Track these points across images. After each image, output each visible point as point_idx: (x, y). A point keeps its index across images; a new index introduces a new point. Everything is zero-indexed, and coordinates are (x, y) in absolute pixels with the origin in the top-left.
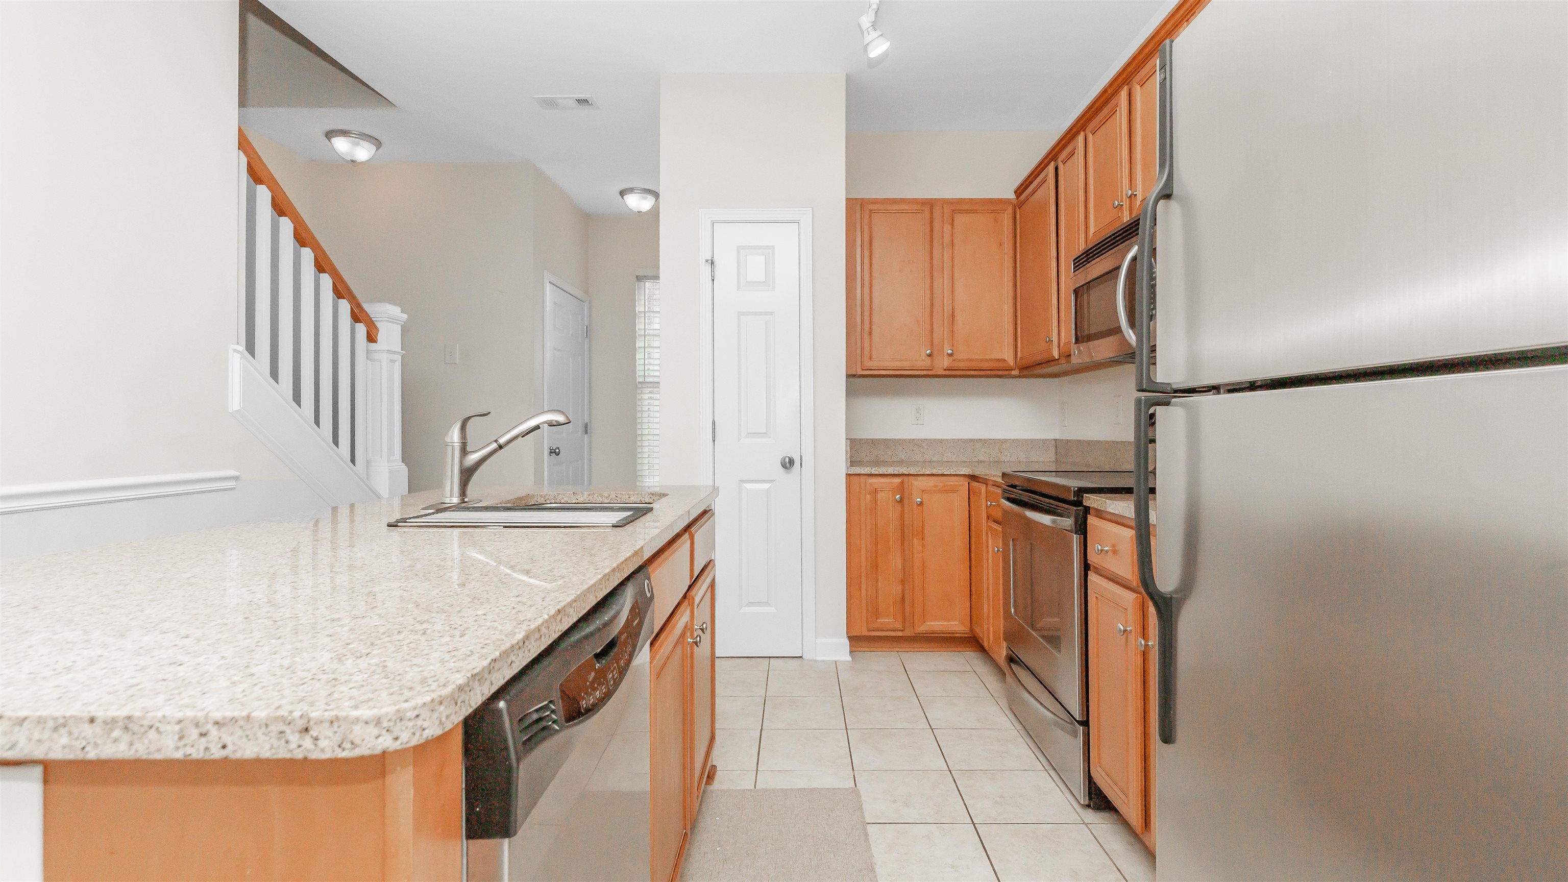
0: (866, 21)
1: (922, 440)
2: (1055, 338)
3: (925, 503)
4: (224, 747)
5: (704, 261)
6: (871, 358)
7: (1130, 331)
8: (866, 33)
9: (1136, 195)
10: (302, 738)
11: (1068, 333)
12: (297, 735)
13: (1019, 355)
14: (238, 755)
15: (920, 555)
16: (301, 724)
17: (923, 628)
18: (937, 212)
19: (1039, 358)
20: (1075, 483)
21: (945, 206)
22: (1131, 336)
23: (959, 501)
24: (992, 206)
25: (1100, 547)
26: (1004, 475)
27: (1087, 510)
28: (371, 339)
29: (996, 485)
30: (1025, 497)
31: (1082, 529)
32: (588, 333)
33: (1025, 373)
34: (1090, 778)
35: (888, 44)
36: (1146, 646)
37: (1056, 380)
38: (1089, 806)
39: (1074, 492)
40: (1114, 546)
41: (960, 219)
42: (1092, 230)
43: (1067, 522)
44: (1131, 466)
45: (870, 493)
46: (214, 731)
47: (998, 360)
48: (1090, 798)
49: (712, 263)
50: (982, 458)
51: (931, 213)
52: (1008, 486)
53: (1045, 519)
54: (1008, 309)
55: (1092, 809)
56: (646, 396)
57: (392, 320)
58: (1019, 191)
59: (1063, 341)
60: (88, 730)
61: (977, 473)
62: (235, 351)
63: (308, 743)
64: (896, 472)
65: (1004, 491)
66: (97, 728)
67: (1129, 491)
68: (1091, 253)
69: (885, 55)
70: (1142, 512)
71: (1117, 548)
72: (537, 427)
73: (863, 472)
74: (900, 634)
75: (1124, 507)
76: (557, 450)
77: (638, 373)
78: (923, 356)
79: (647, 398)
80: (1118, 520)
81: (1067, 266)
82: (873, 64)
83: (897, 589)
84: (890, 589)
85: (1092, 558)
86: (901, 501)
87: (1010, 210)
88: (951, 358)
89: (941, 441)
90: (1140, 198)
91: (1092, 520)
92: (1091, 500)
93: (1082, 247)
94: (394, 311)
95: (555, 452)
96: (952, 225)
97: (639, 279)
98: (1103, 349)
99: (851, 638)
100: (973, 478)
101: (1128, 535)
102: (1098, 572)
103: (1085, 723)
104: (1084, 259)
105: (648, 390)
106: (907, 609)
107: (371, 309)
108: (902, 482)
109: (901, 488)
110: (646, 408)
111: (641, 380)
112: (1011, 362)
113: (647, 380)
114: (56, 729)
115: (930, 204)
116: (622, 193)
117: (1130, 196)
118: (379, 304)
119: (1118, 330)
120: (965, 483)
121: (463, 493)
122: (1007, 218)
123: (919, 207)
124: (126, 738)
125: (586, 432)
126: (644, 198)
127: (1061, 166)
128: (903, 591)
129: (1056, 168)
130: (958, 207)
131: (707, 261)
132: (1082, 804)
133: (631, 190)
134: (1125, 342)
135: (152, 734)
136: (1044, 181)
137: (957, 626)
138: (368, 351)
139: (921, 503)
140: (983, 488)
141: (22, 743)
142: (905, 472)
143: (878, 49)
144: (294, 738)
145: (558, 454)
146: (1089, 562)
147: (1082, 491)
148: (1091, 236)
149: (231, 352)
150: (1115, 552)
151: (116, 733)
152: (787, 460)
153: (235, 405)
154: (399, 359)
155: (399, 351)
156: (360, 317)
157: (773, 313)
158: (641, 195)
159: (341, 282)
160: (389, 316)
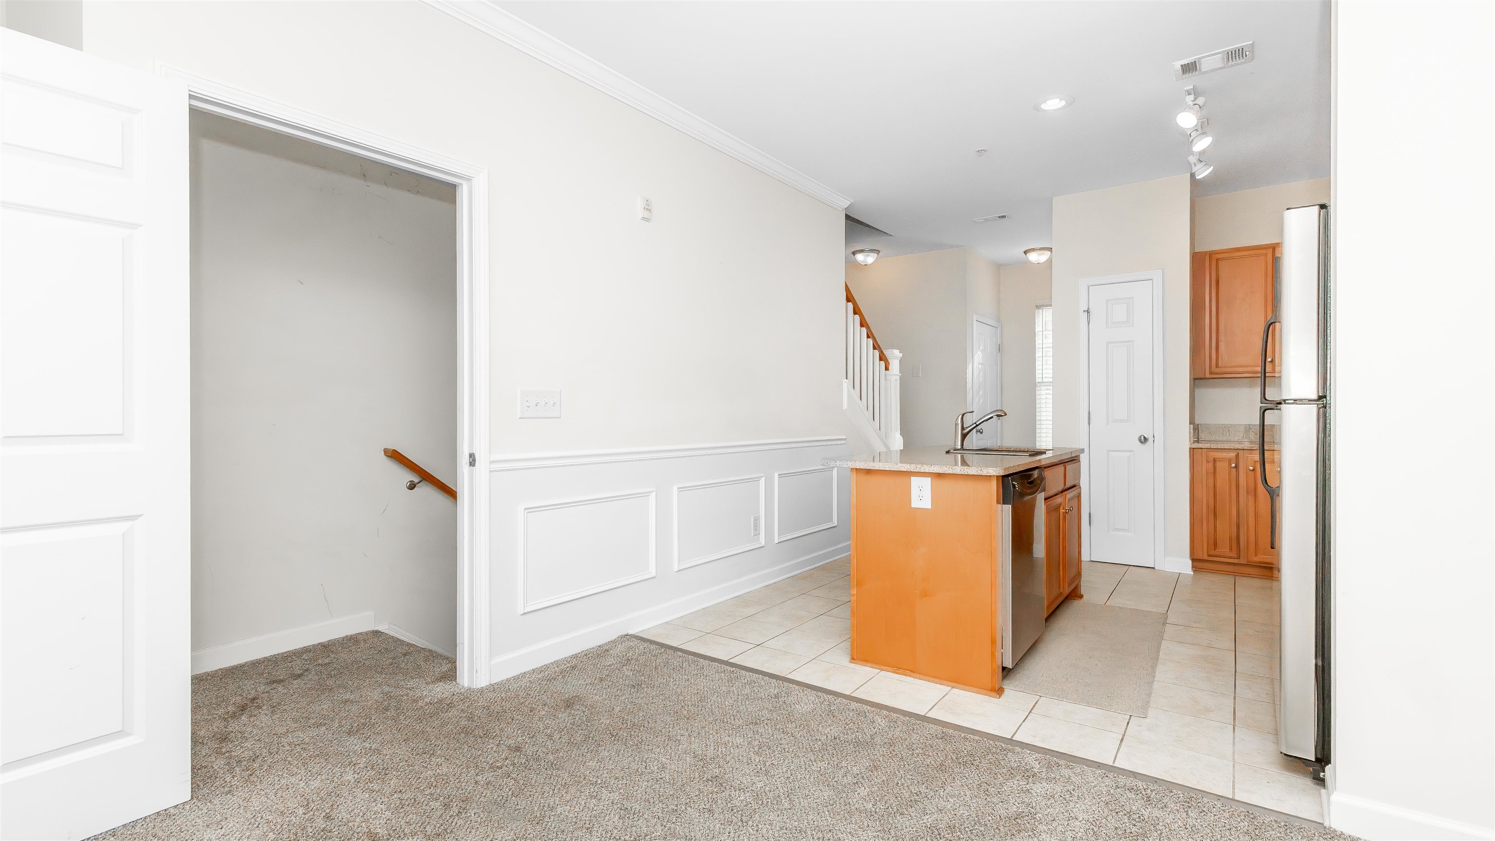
5: (1082, 311)
6: (1217, 366)
8: (1193, 165)
15: (1253, 507)
28: (887, 369)
32: (1000, 348)
35: (1212, 167)
45: (1211, 462)
49: (1088, 312)
51: (1273, 255)
56: (1043, 392)
57: (897, 357)
62: (846, 382)
64: (1232, 448)
72: (992, 417)
73: (1202, 447)
74: (1235, 561)
76: (981, 431)
77: (1037, 376)
79: (1044, 393)
83: (1232, 529)
84: (1225, 529)
86: (1236, 465)
94: (897, 352)
97: (1038, 307)
99: (1194, 560)
105: (1044, 388)
106: (1241, 544)
107: (887, 353)
109: (1237, 456)
110: (1043, 401)
111: (1040, 380)
113: (1045, 380)
115: (1271, 248)
116: (1025, 252)
118: (891, 350)
121: (962, 444)
126: (1041, 254)
128: (1238, 533)
131: (1084, 311)
133: (1033, 250)
138: (885, 375)
139: (1253, 470)
142: (1240, 448)
143: (1205, 172)
149: (844, 382)
152: (1143, 437)
153: (845, 406)
154: (898, 378)
155: (898, 373)
156: (882, 358)
157: (1133, 341)
158: (1041, 252)
159: (877, 342)
160: (895, 356)
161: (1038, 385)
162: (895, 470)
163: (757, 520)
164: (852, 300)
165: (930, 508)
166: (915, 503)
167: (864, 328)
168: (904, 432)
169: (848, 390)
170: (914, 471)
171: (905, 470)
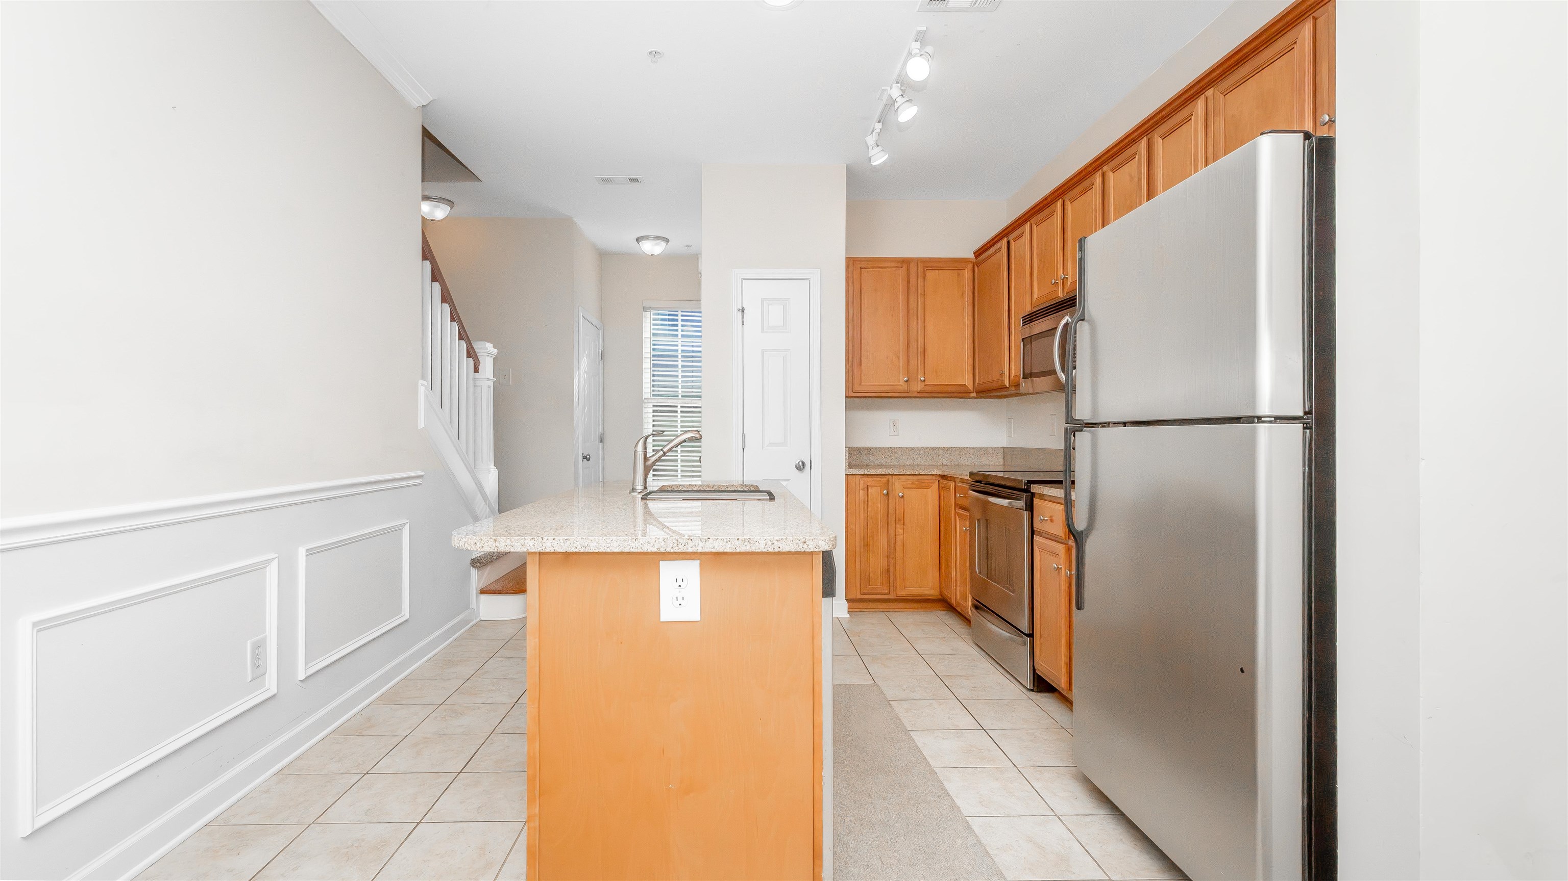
0: (871, 140)
1: (897, 448)
2: (1006, 372)
3: (905, 497)
4: (779, 548)
5: (736, 310)
6: (860, 386)
7: (1062, 374)
8: (870, 148)
9: (1067, 278)
10: (804, 545)
11: (1017, 369)
12: (802, 544)
13: (977, 382)
14: (784, 550)
15: (902, 536)
16: (803, 540)
17: (902, 593)
18: (912, 266)
19: (994, 385)
20: (1025, 478)
21: (919, 264)
22: (1063, 377)
23: (932, 494)
24: (956, 264)
25: (1042, 518)
26: (971, 474)
27: (1033, 495)
28: (476, 370)
29: (963, 481)
30: (990, 489)
31: (1030, 507)
32: (602, 355)
33: (981, 395)
34: (1034, 670)
35: (887, 155)
36: (1071, 575)
37: (1004, 400)
38: (1032, 690)
39: (1025, 483)
40: (1051, 517)
41: (931, 274)
42: (1035, 296)
43: (1021, 504)
44: (1061, 468)
45: (863, 490)
46: (776, 543)
47: (961, 385)
48: (1034, 685)
49: (743, 310)
50: (945, 462)
51: (908, 270)
52: (973, 481)
53: (1004, 502)
54: (967, 346)
55: (1035, 692)
57: (489, 354)
58: (978, 253)
59: (1012, 375)
60: (737, 542)
61: (946, 474)
62: (422, 385)
63: (805, 546)
64: (883, 473)
65: (972, 485)
66: (740, 542)
67: (1060, 482)
68: (1034, 315)
69: (884, 163)
70: (1067, 496)
71: (1054, 518)
72: (684, 441)
73: (858, 473)
74: (886, 597)
75: (1058, 492)
76: (588, 457)
77: (644, 391)
78: (902, 383)
80: (1053, 500)
81: (1017, 322)
82: (875, 169)
83: (883, 562)
84: (877, 562)
85: (1037, 526)
86: (887, 494)
87: (970, 266)
88: (924, 384)
89: (912, 449)
90: (1069, 281)
91: (1036, 501)
92: (1035, 489)
93: (1028, 309)
94: (489, 346)
95: (586, 458)
96: (925, 278)
97: (645, 309)
98: (1042, 383)
99: (848, 599)
100: (943, 477)
101: (1060, 508)
102: (1040, 534)
103: (1031, 635)
104: (1030, 318)
106: (891, 578)
107: (478, 346)
108: (888, 481)
109: (887, 485)
111: (647, 396)
112: (970, 386)
114: (727, 542)
115: (905, 263)
116: (638, 240)
117: (1064, 278)
118: (480, 342)
119: (1053, 372)
120: (937, 479)
121: (645, 482)
122: (967, 273)
123: (900, 265)
124: (749, 545)
125: (601, 441)
126: (657, 244)
127: (1012, 243)
128: (889, 566)
129: (1008, 242)
130: (930, 264)
131: (738, 310)
132: (1028, 689)
133: (647, 237)
134: (1058, 380)
135: (757, 543)
136: (999, 250)
137: (930, 589)
138: (474, 379)
139: (903, 497)
140: (952, 485)
141: (716, 547)
142: (890, 473)
143: (879, 158)
144: (801, 545)
145: (588, 460)
146: (1034, 529)
147: (1031, 482)
148: (1035, 299)
149: (419, 385)
150: (1052, 521)
151: (746, 543)
152: (801, 464)
153: (422, 424)
154: (491, 384)
155: (492, 377)
156: (471, 353)
157: (789, 350)
158: (655, 241)
159: (463, 327)
160: (487, 350)
161: (645, 401)
162: (633, 550)
163: (259, 649)
164: (429, 257)
165: (699, 619)
166: (669, 612)
167: (447, 304)
168: (499, 461)
169: (427, 396)
170: (672, 551)
171: (654, 550)
